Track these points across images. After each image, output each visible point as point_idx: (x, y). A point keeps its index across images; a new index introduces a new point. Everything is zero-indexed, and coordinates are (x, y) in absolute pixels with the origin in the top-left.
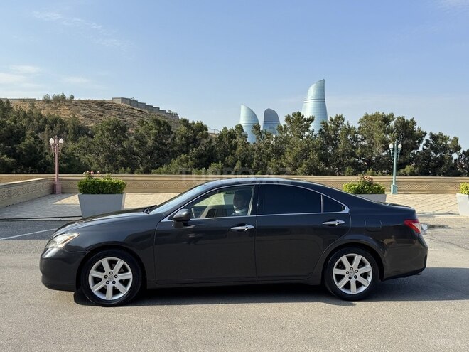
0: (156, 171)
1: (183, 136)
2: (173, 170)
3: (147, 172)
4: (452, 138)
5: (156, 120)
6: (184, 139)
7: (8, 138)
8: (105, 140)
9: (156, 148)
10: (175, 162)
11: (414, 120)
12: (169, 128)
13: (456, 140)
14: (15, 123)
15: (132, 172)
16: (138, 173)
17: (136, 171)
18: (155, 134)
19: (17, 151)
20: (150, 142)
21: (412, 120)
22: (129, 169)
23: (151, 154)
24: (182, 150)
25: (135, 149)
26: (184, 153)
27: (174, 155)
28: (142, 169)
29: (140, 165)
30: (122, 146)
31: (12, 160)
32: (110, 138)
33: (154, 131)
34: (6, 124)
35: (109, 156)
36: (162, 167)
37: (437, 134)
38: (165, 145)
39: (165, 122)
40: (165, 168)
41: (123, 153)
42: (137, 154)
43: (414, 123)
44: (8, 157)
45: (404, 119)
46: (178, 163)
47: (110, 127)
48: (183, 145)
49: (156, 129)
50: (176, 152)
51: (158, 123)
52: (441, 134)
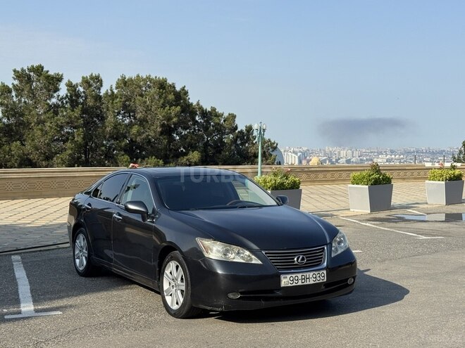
4: (226, 115)
11: (186, 89)
13: (233, 117)
21: (183, 89)
37: (209, 109)
43: (186, 93)
45: (174, 87)
52: (214, 109)
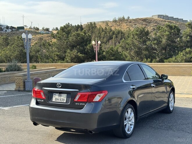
0: (167, 60)
1: (188, 35)
2: (179, 59)
3: (161, 61)
5: (169, 26)
6: (188, 37)
7: (82, 43)
8: (135, 41)
9: (168, 45)
10: (181, 54)
12: (179, 30)
14: (85, 34)
15: (151, 62)
16: (155, 62)
17: (154, 61)
18: (168, 35)
19: (86, 50)
20: (164, 41)
22: (149, 60)
23: (165, 49)
24: (187, 45)
25: (153, 46)
26: (188, 47)
27: (181, 49)
28: (158, 59)
29: (157, 57)
30: (146, 45)
31: (83, 55)
32: (138, 40)
33: (167, 33)
34: (80, 35)
35: (137, 51)
36: (172, 57)
38: (175, 42)
39: (175, 27)
40: (174, 58)
41: (147, 49)
42: (156, 50)
44: (80, 53)
46: (183, 55)
47: (138, 33)
48: (188, 41)
49: (168, 32)
50: (182, 47)
51: (171, 27)
